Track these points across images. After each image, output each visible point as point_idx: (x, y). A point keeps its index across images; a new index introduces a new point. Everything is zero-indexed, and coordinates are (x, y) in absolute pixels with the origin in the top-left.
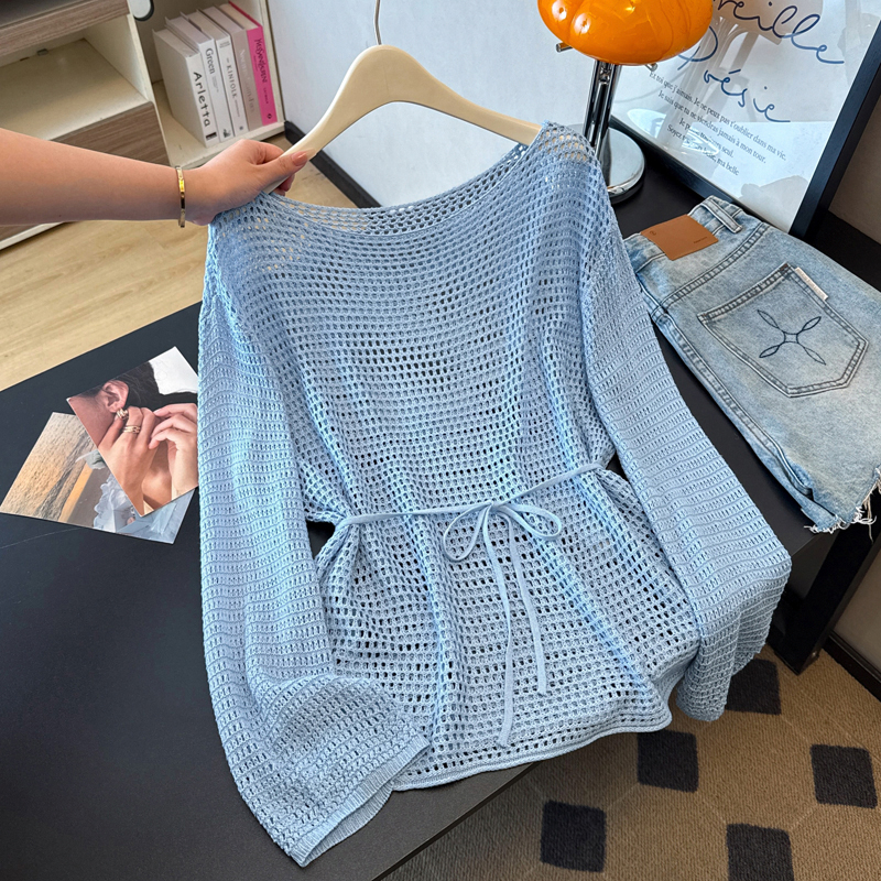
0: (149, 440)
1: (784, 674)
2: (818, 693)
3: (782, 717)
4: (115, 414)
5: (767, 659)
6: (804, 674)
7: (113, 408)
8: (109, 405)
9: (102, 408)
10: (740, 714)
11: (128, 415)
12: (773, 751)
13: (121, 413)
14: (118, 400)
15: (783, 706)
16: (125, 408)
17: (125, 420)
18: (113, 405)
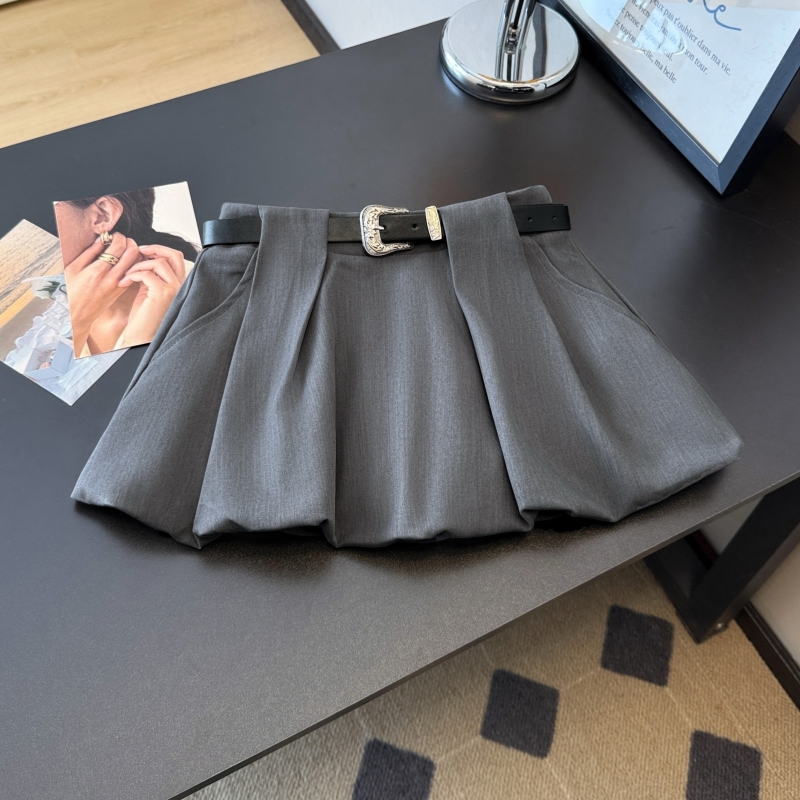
0: (123, 276)
1: (682, 639)
2: (716, 670)
3: (667, 689)
4: (98, 236)
5: (665, 617)
6: (705, 646)
7: (98, 229)
8: (96, 223)
9: (87, 226)
10: (618, 677)
11: (111, 241)
12: (647, 727)
13: (105, 237)
14: (107, 220)
15: (672, 678)
16: (111, 233)
17: (106, 246)
18: (99, 225)
